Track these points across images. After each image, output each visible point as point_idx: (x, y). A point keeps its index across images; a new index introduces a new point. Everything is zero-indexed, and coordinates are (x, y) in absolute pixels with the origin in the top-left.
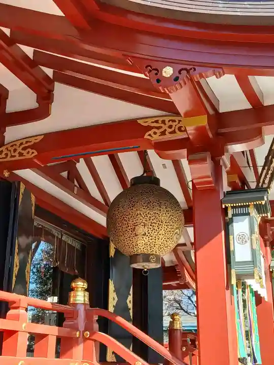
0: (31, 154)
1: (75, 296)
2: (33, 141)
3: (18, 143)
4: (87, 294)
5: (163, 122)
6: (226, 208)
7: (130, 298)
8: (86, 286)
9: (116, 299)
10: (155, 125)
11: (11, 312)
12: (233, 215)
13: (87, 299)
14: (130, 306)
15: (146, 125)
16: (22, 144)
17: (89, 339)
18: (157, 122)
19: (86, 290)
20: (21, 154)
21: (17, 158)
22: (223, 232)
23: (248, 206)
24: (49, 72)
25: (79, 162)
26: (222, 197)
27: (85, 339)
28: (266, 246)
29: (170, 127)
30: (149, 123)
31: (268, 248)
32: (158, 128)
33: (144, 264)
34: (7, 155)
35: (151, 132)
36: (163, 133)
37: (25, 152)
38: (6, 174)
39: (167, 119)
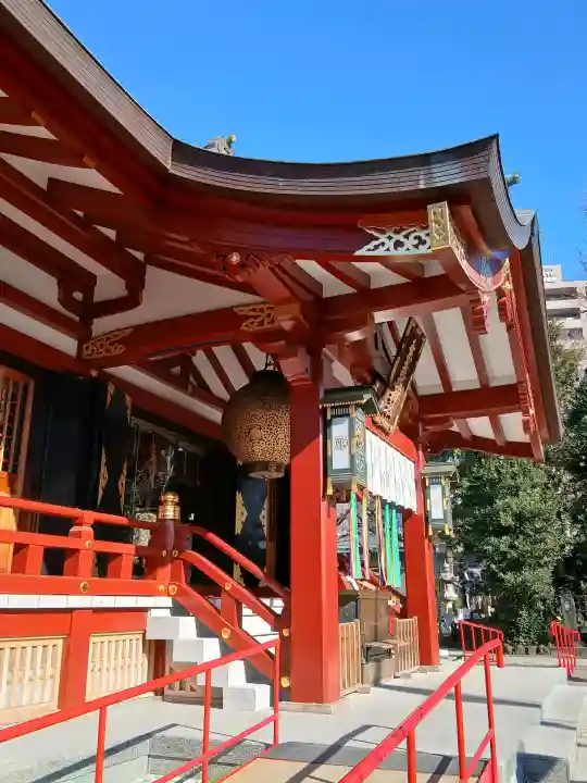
0: (118, 350)
1: (164, 511)
2: (121, 335)
3: (105, 338)
4: (178, 509)
5: (262, 310)
6: (325, 409)
7: (264, 513)
8: (177, 500)
9: (246, 514)
10: (252, 313)
11: (74, 529)
12: (332, 416)
13: (177, 514)
14: (264, 522)
15: (241, 313)
16: (108, 339)
17: (177, 558)
18: (254, 310)
19: (177, 504)
20: (108, 351)
21: (104, 354)
22: (321, 436)
23: (348, 406)
24: (140, 255)
25: (195, 355)
26: (321, 395)
27: (173, 560)
28: (417, 450)
29: (269, 315)
30: (245, 311)
31: (421, 453)
32: (255, 317)
33: (263, 473)
34: (93, 351)
35: (248, 322)
36: (261, 323)
37: (112, 348)
38: (94, 373)
39: (265, 307)
